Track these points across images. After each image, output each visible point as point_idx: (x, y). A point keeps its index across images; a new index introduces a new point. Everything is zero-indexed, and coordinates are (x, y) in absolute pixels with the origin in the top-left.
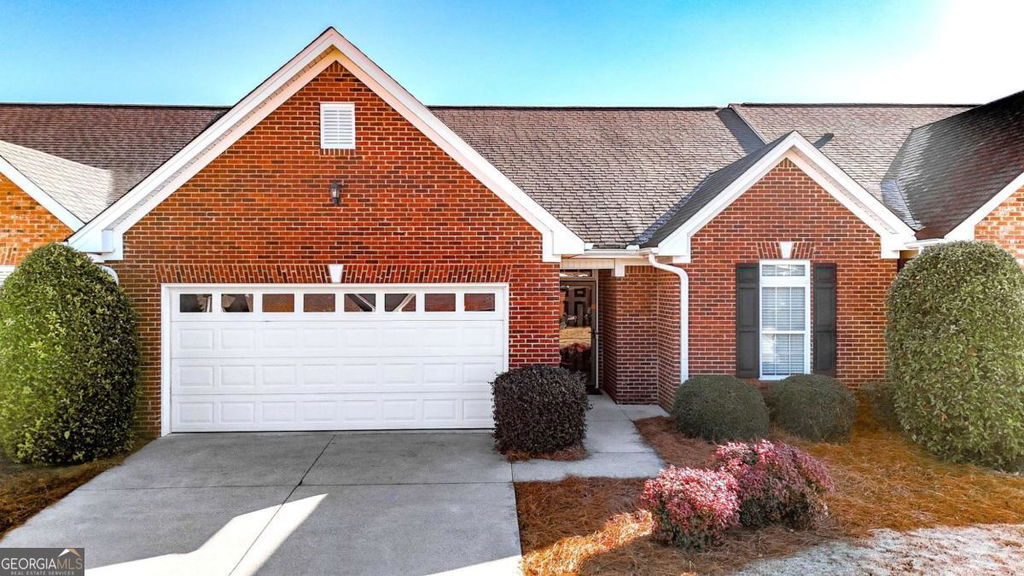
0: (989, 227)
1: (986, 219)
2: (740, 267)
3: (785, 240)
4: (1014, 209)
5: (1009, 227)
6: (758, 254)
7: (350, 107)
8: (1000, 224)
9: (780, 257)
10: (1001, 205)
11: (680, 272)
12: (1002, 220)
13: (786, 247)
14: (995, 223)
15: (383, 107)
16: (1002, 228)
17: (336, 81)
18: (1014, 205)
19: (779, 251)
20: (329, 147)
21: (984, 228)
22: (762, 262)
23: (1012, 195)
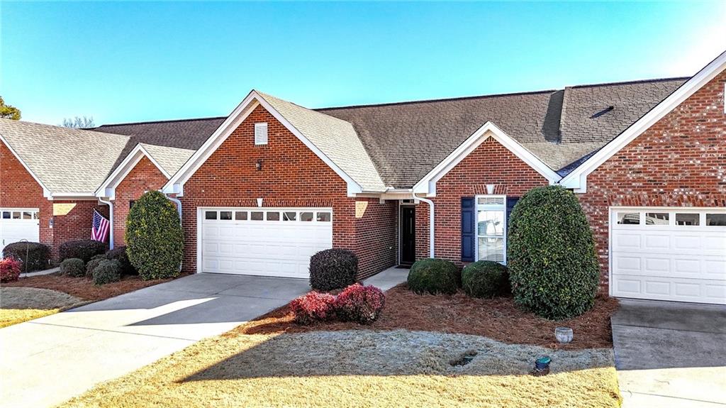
0: (599, 175)
1: (597, 170)
2: (463, 199)
3: (489, 183)
4: (617, 163)
5: (613, 175)
6: (474, 192)
7: (265, 124)
8: (607, 173)
9: (487, 194)
10: (607, 161)
11: (430, 202)
12: (608, 170)
13: (490, 188)
14: (603, 173)
15: (279, 124)
16: (608, 176)
17: (260, 114)
18: (616, 161)
19: (486, 190)
20: (258, 144)
21: (595, 176)
22: (477, 197)
23: (615, 155)
